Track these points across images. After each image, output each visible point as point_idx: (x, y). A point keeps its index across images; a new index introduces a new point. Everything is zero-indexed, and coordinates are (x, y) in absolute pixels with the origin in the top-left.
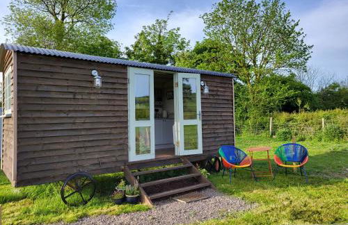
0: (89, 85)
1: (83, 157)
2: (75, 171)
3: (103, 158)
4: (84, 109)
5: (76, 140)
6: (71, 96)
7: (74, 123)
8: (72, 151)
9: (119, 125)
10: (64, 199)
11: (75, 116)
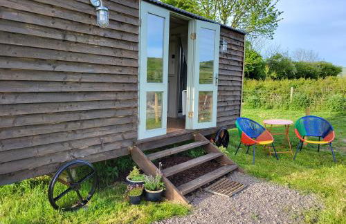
0: (86, 21)
1: (79, 136)
2: (67, 157)
3: (107, 135)
4: (79, 60)
5: (68, 109)
6: (60, 37)
7: (64, 83)
8: (62, 128)
9: (127, 88)
10: (53, 202)
11: (65, 70)
